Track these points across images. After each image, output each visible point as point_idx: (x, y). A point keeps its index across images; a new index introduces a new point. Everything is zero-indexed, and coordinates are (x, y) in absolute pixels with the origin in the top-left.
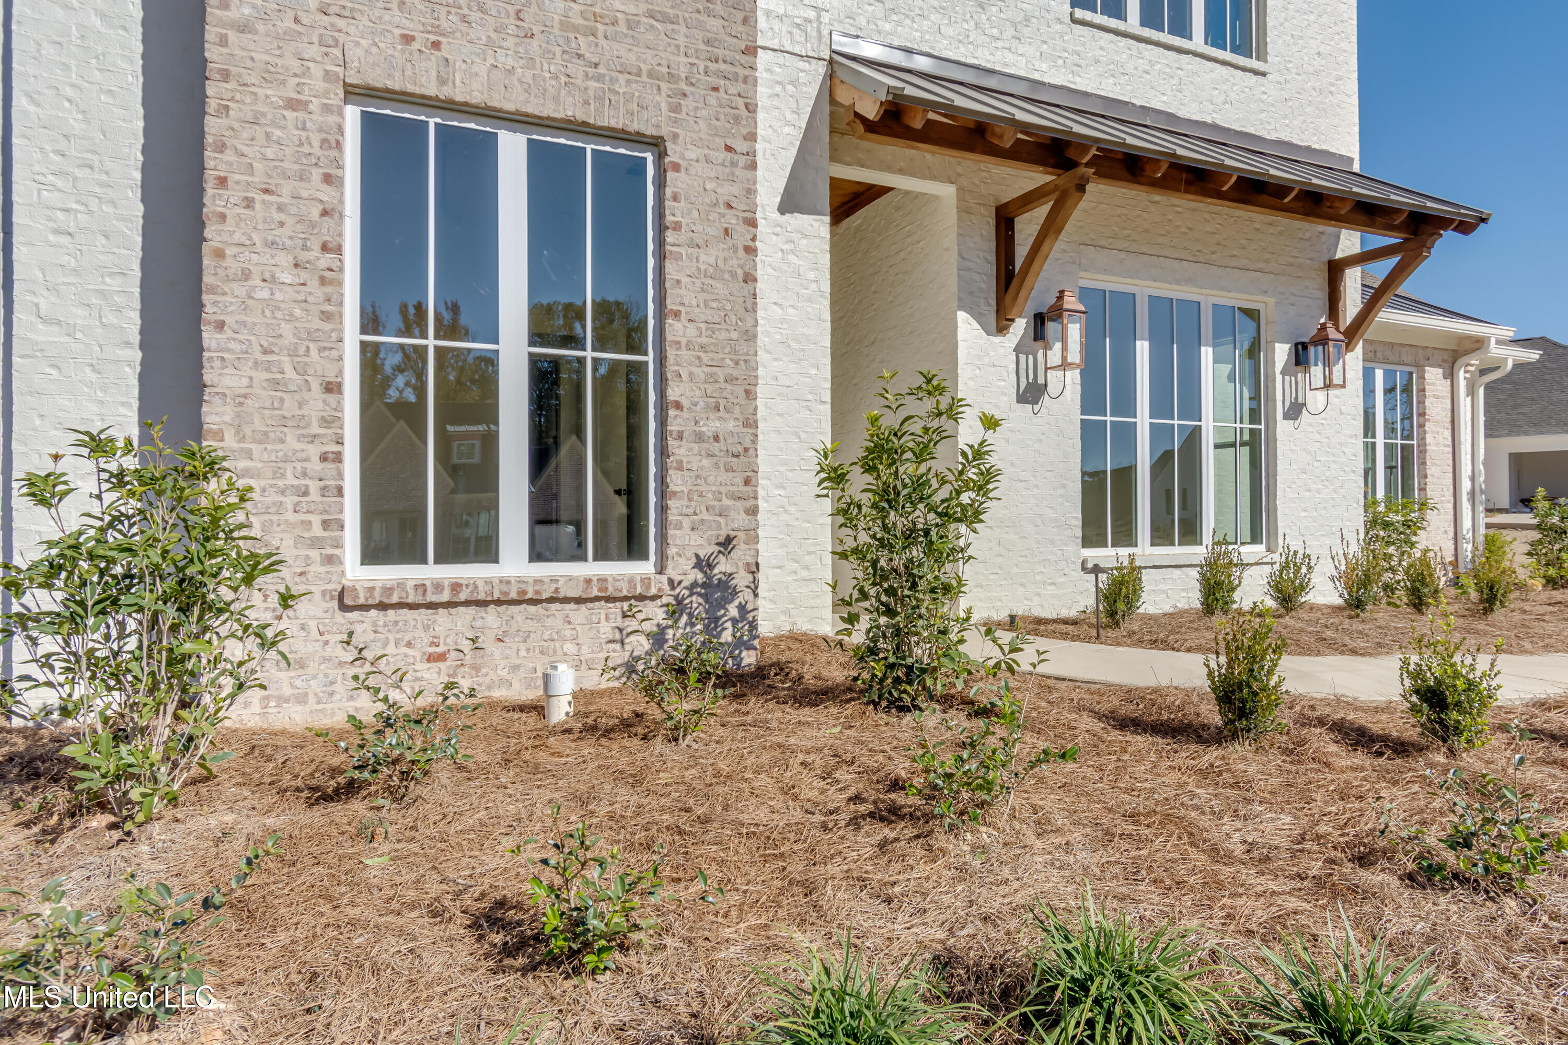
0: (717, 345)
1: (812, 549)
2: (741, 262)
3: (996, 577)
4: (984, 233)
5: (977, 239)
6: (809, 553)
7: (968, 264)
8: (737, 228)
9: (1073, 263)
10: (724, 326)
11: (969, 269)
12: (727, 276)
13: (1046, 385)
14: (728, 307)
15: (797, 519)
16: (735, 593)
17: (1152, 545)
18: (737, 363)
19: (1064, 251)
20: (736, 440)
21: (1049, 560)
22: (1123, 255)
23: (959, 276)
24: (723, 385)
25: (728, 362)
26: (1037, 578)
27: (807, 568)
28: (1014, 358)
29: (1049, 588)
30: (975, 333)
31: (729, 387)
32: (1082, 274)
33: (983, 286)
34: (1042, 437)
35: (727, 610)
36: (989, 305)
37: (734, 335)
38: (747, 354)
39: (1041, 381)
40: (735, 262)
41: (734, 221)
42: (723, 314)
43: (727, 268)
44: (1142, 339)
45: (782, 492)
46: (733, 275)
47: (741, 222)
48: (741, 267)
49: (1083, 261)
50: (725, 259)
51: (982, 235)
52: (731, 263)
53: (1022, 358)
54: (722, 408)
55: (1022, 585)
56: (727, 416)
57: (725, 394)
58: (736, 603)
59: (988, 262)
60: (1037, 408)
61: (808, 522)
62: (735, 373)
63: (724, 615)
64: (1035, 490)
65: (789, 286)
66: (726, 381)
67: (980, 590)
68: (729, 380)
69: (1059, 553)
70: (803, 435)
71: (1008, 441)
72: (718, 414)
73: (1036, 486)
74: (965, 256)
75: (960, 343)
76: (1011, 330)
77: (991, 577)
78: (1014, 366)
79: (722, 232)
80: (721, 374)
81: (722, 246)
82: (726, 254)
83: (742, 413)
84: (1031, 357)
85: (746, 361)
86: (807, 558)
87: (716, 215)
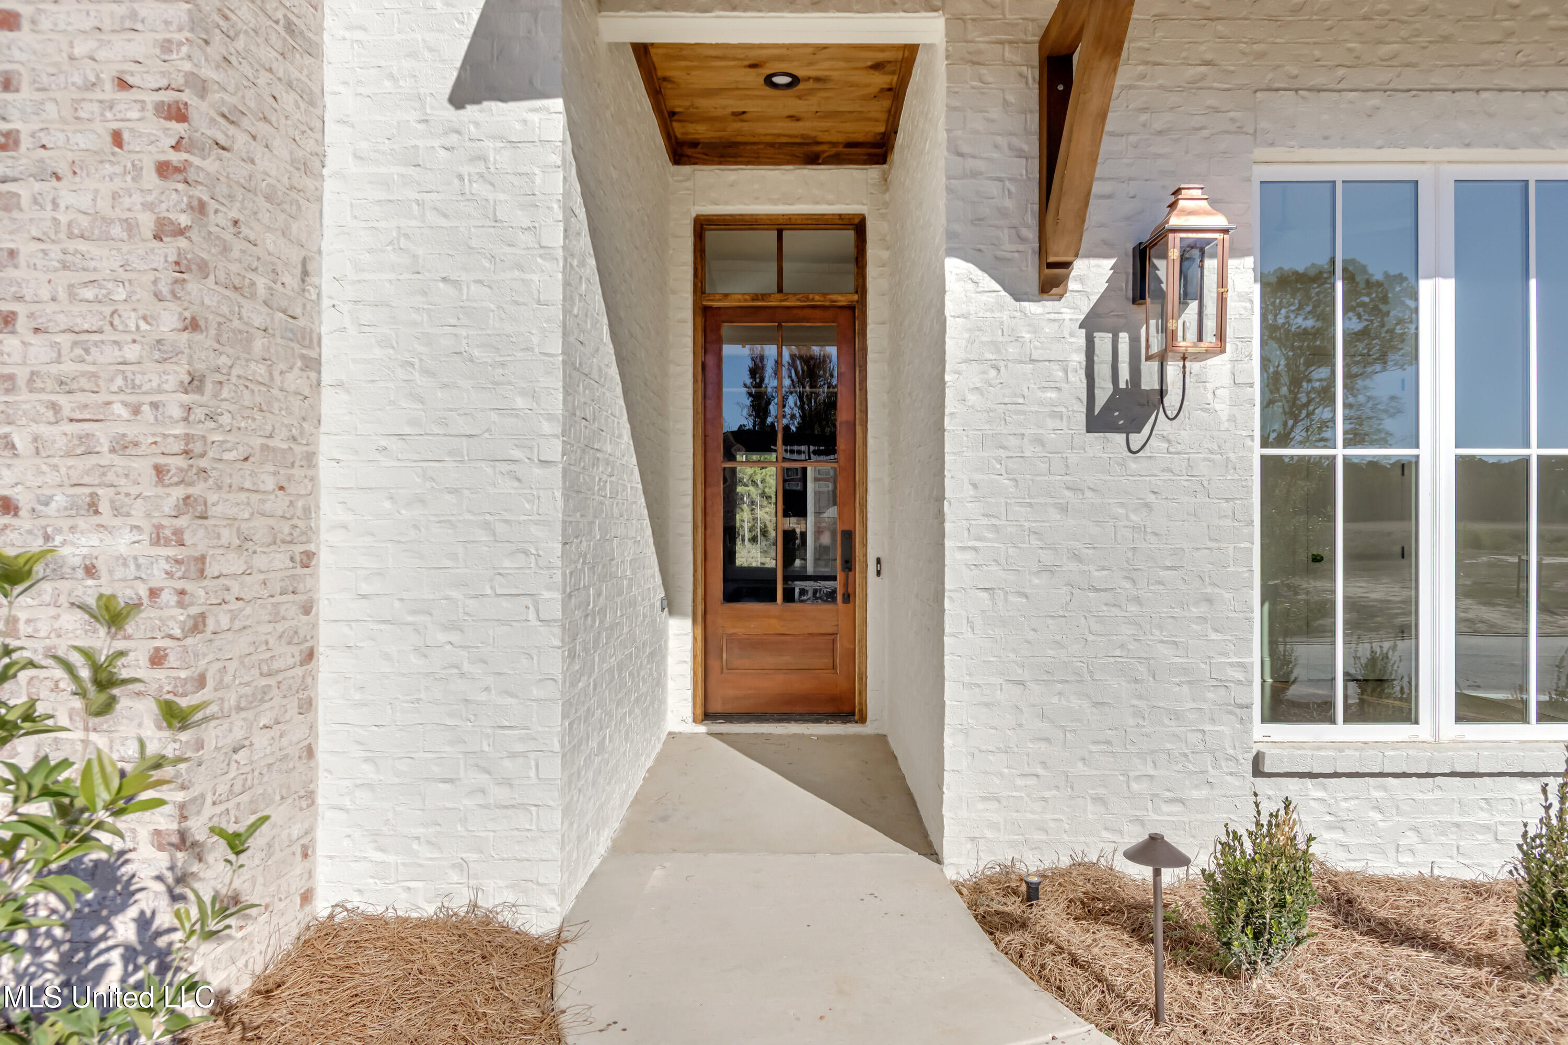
0: (94, 376)
1: (519, 747)
2: (150, 198)
3: (1032, 781)
4: (1011, 98)
5: (995, 113)
6: (513, 755)
7: (971, 163)
8: (141, 127)
9: (1240, 130)
10: (109, 335)
11: (975, 174)
12: (117, 231)
13: (1162, 393)
14: (120, 294)
15: (487, 689)
16: (128, 895)
17: (1459, 719)
18: (136, 411)
19: (1217, 110)
20: (132, 571)
21: (1168, 752)
22: (1374, 100)
23: (949, 190)
24: (107, 459)
25: (119, 410)
26: (1135, 786)
27: (507, 782)
28: (1082, 342)
29: (1165, 808)
30: (989, 298)
31: (117, 460)
32: (1260, 153)
33: (1008, 203)
34: (1151, 498)
35: (111, 927)
36: (1022, 239)
37: (131, 352)
38: (160, 391)
39: (1149, 382)
40: (137, 198)
41: (134, 114)
42: (108, 310)
43: (119, 213)
44: (1436, 274)
45: (455, 637)
46: (130, 227)
47: (150, 113)
48: (148, 207)
49: (1264, 124)
50: (115, 196)
51: (1006, 103)
52: (127, 201)
53: (1103, 341)
54: (104, 507)
55: (1100, 800)
56: (117, 522)
57: (110, 477)
58: (133, 912)
59: (1020, 154)
60: (1136, 440)
61: (514, 696)
62: (132, 431)
63: (103, 937)
64: (1133, 608)
65: (473, 243)
66: (113, 450)
67: (993, 805)
68: (122, 446)
69: (1194, 738)
70: (500, 528)
71: (1064, 509)
72: (96, 520)
73: (1137, 600)
74: (965, 149)
75: (950, 322)
76: (1072, 285)
77: (1020, 782)
78: (1081, 357)
79: (109, 139)
80: (103, 435)
81: (108, 169)
82: (118, 184)
83: (148, 516)
84: (1124, 337)
85: (155, 406)
86: (507, 763)
87: (96, 107)
